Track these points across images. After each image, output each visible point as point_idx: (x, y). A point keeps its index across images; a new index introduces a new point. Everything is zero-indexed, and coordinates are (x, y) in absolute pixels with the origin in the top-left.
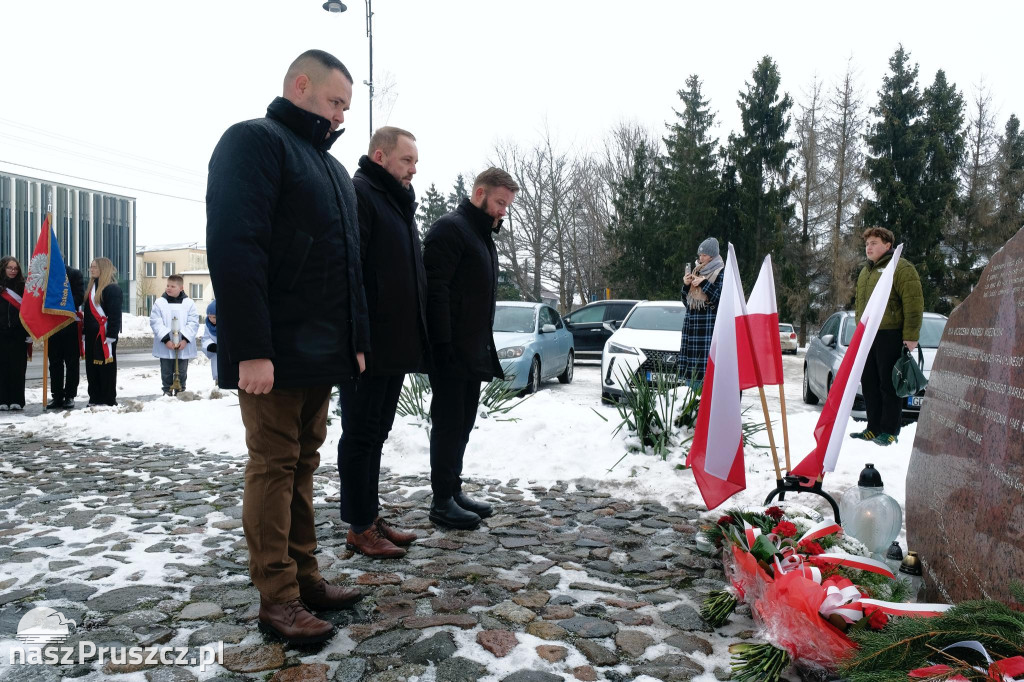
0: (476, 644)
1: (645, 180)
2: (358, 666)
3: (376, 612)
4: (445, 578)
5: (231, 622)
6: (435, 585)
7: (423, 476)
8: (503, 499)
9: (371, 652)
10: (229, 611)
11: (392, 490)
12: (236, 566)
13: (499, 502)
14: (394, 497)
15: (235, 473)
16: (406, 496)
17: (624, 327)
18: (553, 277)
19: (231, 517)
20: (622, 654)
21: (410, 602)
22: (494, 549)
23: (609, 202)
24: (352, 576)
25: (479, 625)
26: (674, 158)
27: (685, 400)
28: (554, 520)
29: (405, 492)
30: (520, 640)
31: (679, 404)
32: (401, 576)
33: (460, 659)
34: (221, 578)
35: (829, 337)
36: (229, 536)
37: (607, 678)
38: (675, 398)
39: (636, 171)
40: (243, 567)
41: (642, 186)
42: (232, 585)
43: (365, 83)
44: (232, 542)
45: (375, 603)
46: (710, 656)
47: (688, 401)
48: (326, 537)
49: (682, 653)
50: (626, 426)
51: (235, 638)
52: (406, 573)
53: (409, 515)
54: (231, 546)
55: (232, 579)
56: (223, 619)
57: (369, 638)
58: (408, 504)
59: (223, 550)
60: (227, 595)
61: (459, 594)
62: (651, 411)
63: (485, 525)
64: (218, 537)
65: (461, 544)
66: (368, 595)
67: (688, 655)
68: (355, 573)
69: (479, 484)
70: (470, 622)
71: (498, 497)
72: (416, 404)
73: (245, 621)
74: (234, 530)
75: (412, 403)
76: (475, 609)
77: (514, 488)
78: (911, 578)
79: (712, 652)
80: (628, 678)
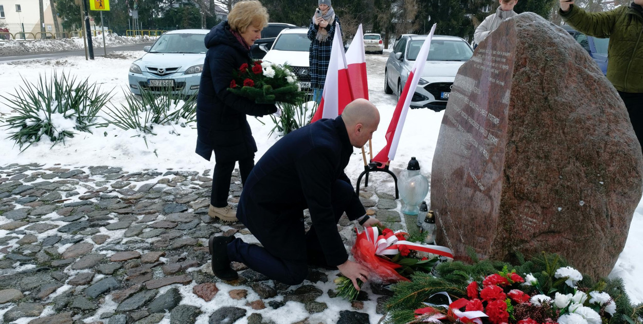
0: (193, 295)
2: (122, 320)
3: (127, 280)
4: (169, 250)
5: (30, 301)
6: (163, 255)
7: (146, 172)
8: (201, 186)
9: (128, 309)
10: (27, 293)
11: (126, 186)
12: (24, 258)
13: (198, 189)
14: (128, 191)
15: (7, 182)
16: (136, 189)
17: (273, 49)
18: (223, 1)
19: (12, 220)
20: (278, 288)
21: (149, 271)
22: (198, 224)
24: (108, 256)
25: (194, 281)
27: (313, 110)
28: (235, 199)
29: (135, 186)
30: (219, 288)
31: (309, 113)
32: (140, 251)
33: (184, 306)
34: (14, 268)
35: (400, 53)
36: (14, 235)
37: (270, 306)
38: (306, 110)
40: (30, 258)
42: (25, 273)
44: (17, 240)
45: (126, 274)
46: (326, 283)
48: (85, 228)
49: (311, 284)
50: (277, 129)
51: (36, 312)
52: (144, 249)
53: (140, 204)
54: (17, 243)
55: (24, 268)
56: (24, 299)
57: (125, 299)
58: (138, 195)
59: (12, 247)
60: (23, 281)
61: (179, 261)
62: (292, 119)
63: (191, 207)
64: (5, 237)
65: (176, 223)
66: (120, 268)
67: (314, 284)
68: (110, 253)
69: (184, 176)
70: (188, 280)
71: (198, 184)
72: (134, 121)
73: (40, 299)
74: (16, 230)
75: (131, 120)
76: (190, 270)
77: (208, 177)
78: (429, 225)
79: (327, 281)
80: (282, 304)
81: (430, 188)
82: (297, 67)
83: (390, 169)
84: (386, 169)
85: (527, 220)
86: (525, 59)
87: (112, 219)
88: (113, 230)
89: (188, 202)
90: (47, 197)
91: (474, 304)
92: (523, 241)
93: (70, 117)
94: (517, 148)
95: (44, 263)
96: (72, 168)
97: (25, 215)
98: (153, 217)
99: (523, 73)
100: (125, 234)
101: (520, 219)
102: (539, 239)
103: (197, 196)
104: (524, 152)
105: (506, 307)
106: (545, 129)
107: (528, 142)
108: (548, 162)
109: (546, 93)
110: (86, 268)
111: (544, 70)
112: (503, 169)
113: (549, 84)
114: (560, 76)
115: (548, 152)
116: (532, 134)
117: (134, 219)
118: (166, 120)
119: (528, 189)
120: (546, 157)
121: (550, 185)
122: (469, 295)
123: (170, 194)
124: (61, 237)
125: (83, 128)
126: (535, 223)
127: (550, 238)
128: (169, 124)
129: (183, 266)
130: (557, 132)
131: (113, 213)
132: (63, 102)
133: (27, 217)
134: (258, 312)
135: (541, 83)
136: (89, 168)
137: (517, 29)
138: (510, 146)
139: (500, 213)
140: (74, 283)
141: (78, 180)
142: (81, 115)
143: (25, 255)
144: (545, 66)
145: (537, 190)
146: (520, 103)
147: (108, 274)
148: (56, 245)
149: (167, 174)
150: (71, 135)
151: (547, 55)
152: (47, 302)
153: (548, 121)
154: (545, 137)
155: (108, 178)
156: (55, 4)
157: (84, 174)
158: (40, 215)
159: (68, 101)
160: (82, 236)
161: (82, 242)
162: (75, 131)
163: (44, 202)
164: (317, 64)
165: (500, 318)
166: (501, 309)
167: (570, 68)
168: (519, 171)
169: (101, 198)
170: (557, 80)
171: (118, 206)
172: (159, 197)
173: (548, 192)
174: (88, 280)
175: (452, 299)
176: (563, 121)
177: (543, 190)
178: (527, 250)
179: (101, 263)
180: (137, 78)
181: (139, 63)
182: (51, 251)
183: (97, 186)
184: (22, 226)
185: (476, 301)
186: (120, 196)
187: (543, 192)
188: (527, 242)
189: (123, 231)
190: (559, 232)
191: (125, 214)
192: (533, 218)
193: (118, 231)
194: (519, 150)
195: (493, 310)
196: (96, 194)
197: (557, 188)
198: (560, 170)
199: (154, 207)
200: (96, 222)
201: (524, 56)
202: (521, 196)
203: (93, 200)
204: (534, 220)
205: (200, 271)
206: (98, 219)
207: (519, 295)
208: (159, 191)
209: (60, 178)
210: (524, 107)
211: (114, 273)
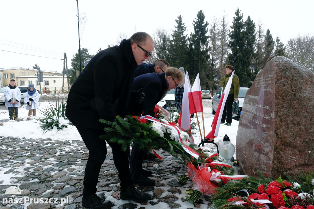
0: (112, 196)
1: (166, 47)
2: (74, 206)
4: (103, 176)
5: (33, 195)
9: (78, 201)
10: (32, 192)
12: (35, 177)
15: (35, 145)
19: (33, 160)
20: (155, 196)
23: (155, 54)
24: (73, 177)
25: (113, 190)
26: (174, 41)
27: (176, 116)
34: (29, 181)
35: (218, 95)
36: (33, 166)
37: (150, 204)
39: (163, 45)
40: (37, 177)
41: (165, 49)
42: (33, 183)
44: (34, 169)
45: (80, 185)
48: (65, 165)
49: (172, 194)
54: (33, 170)
55: (33, 181)
56: (30, 194)
57: (78, 197)
59: (31, 171)
60: (32, 186)
61: (106, 181)
64: (29, 167)
65: (108, 164)
66: (78, 183)
67: (174, 195)
68: (74, 176)
70: (110, 189)
73: (37, 195)
74: (34, 164)
76: (111, 185)
78: (236, 167)
79: (181, 193)
80: (156, 203)
81: (235, 150)
82: (170, 101)
83: (214, 142)
84: (212, 142)
85: (291, 157)
86: (281, 76)
87: (78, 161)
88: (78, 166)
90: (51, 151)
91: (263, 196)
92: (289, 169)
94: (281, 119)
95: (43, 179)
96: (64, 141)
97: (39, 158)
99: (280, 83)
100: (83, 168)
101: (286, 157)
102: (299, 168)
104: (285, 121)
105: (283, 197)
106: (296, 110)
107: (287, 116)
108: (300, 126)
109: (294, 92)
110: (62, 182)
111: (292, 81)
112: (274, 130)
113: (295, 88)
114: (301, 84)
115: (299, 121)
116: (289, 112)
119: (289, 141)
120: (298, 124)
121: (302, 139)
122: (259, 192)
124: (53, 168)
126: (296, 159)
127: (306, 168)
129: (108, 183)
130: (303, 111)
131: (79, 159)
133: (40, 159)
134: (143, 206)
135: (291, 87)
137: (275, 63)
138: (277, 118)
139: (275, 153)
140: (56, 189)
141: (66, 145)
143: (36, 175)
144: (292, 79)
145: (295, 141)
146: (280, 97)
147: (71, 185)
148: (51, 172)
150: (66, 127)
151: (293, 74)
152: (41, 196)
153: (297, 106)
154: (296, 114)
155: (80, 145)
156: (69, 80)
157: (69, 143)
158: (46, 159)
160: (63, 168)
161: (63, 171)
162: (68, 125)
163: (49, 154)
165: (280, 204)
166: (280, 198)
167: (306, 80)
168: (283, 131)
169: (75, 153)
170: (300, 86)
171: (82, 156)
173: (302, 143)
174: (62, 187)
175: (249, 194)
176: (305, 106)
177: (298, 141)
178: (292, 174)
179: (70, 180)
182: (48, 174)
183: (74, 148)
184: (37, 163)
185: (264, 194)
186: (84, 152)
187: (298, 142)
188: (292, 169)
190: (311, 165)
191: (84, 160)
192: (294, 156)
193: (80, 166)
194: (283, 120)
195: (275, 200)
196: (73, 151)
197: (307, 140)
198: (307, 131)
200: (71, 163)
201: (280, 75)
202: (286, 145)
203: (71, 153)
204: (295, 158)
205: (116, 186)
206: (72, 162)
207: (290, 193)
209: (58, 144)
210: (283, 99)
211: (75, 185)
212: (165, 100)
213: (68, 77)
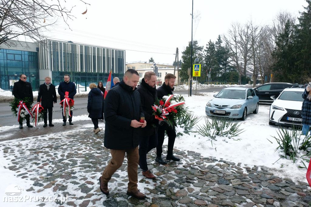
1: (289, 34)
4: (220, 205)
7: (211, 158)
11: (202, 164)
12: (162, 191)
13: (235, 173)
14: (203, 167)
16: (206, 167)
17: (279, 99)
18: (251, 69)
19: (158, 171)
22: (234, 194)
23: (274, 42)
24: (193, 200)
26: (302, 25)
28: (254, 184)
29: (206, 165)
31: (301, 142)
32: (207, 202)
34: (158, 195)
36: (159, 178)
39: (285, 31)
40: (164, 192)
41: (287, 36)
42: (161, 198)
43: (191, 14)
44: (160, 181)
47: (304, 141)
48: (185, 182)
50: (280, 147)
52: (209, 201)
53: (207, 175)
54: (160, 183)
55: (161, 196)
58: (207, 170)
60: (161, 202)
62: (290, 144)
63: (231, 183)
65: (224, 191)
69: (228, 164)
71: (235, 170)
72: (208, 133)
74: (160, 176)
75: (207, 132)
77: (240, 167)
82: (293, 110)
87: (195, 180)
88: (196, 186)
89: (230, 180)
93: (182, 127)
95: (169, 196)
96: (181, 150)
98: (213, 184)
100: (201, 190)
103: (234, 178)
117: (205, 183)
118: (222, 134)
123: (221, 173)
124: (175, 184)
125: (186, 132)
128: (223, 136)
131: (196, 177)
132: (181, 120)
133: (164, 171)
136: (187, 151)
141: (183, 157)
142: (187, 127)
143: (162, 189)
148: (173, 188)
149: (220, 161)
150: (182, 135)
155: (195, 158)
156: (179, 72)
157: (185, 154)
158: (168, 171)
159: (182, 120)
160: (183, 186)
161: (183, 189)
162: (184, 133)
163: (170, 165)
164: (307, 111)
169: (192, 168)
171: (198, 174)
172: (216, 174)
179: (190, 203)
180: (209, 108)
181: (211, 102)
182: (171, 190)
183: (190, 161)
184: (162, 175)
186: (199, 169)
189: (200, 188)
193: (198, 187)
196: (189, 165)
199: (214, 178)
203: (188, 168)
206: (190, 179)
208: (216, 170)
209: (176, 154)
212: (286, 109)
213: (179, 70)
